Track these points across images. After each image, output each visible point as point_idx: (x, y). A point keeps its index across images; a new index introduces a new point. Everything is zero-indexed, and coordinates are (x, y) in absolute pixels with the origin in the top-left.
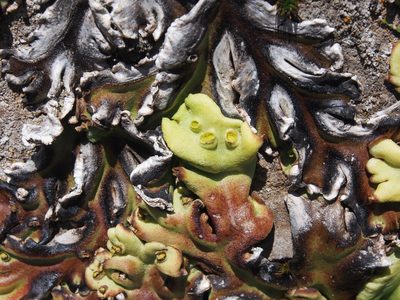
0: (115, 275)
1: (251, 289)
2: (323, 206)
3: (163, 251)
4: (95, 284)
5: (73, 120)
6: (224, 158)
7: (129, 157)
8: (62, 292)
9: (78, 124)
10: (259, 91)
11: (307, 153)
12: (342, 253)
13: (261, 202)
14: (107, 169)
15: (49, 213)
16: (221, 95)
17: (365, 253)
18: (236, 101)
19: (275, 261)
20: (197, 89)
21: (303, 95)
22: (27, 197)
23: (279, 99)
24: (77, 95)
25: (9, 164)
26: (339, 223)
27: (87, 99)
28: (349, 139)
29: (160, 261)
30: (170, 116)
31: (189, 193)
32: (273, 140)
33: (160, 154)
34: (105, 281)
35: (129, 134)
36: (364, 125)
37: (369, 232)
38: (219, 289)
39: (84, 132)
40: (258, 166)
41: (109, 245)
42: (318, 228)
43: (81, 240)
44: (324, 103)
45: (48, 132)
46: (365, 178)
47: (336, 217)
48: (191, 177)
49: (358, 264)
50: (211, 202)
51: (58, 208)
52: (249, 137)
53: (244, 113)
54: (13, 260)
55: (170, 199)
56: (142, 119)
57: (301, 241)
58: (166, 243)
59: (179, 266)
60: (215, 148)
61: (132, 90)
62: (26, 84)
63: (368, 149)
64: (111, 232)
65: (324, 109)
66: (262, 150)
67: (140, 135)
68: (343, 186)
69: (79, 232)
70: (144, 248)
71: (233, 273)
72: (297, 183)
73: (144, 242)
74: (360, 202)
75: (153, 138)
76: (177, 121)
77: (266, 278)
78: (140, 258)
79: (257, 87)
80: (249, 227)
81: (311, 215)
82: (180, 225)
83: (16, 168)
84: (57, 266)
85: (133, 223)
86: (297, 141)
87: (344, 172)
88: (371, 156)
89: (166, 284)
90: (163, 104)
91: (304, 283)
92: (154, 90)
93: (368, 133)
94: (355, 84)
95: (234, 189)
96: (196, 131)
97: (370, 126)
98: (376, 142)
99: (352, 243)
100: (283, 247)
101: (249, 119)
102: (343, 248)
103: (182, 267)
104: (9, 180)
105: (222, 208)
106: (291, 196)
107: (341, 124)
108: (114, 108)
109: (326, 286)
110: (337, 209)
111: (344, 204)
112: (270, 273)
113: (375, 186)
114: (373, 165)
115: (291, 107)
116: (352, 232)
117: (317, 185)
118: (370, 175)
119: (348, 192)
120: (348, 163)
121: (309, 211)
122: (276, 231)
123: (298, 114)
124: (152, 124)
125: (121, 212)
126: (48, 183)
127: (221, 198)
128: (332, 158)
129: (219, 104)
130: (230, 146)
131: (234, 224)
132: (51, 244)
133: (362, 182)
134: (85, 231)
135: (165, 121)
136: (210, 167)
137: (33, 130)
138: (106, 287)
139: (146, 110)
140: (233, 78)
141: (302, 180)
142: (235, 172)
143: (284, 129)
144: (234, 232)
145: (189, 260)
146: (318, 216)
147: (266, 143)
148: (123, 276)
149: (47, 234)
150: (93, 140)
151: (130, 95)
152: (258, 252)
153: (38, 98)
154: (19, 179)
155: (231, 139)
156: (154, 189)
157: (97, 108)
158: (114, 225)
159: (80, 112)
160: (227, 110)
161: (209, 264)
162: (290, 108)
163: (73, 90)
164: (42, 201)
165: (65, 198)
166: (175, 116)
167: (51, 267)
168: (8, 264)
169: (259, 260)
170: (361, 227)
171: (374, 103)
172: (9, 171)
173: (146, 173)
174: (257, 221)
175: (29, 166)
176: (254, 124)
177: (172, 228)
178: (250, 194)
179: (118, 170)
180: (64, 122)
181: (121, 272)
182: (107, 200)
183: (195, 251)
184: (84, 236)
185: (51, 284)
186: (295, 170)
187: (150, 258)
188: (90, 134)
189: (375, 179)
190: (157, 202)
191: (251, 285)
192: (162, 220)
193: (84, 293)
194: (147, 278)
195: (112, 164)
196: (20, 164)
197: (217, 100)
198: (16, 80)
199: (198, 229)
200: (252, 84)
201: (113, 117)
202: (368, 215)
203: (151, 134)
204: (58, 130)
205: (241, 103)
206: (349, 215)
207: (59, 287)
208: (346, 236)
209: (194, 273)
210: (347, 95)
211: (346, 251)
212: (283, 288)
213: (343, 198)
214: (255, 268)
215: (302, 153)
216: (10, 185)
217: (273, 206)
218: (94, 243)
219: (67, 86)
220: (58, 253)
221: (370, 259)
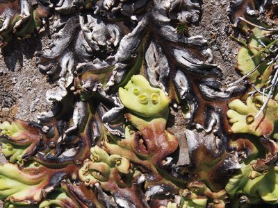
0: (94, 173)
1: (168, 182)
2: (205, 136)
3: (120, 159)
4: (84, 178)
5: (73, 88)
6: (151, 109)
7: (102, 109)
8: (66, 183)
9: (75, 90)
10: (169, 73)
11: (195, 107)
12: (215, 161)
13: (172, 134)
14: (90, 115)
15: (60, 139)
16: (150, 75)
17: (227, 161)
18: (158, 79)
19: (180, 166)
20: (137, 73)
21: (192, 75)
22: (48, 131)
23: (180, 78)
24: (75, 76)
25: (39, 113)
26: (213, 145)
27: (80, 77)
28: (217, 99)
29: (118, 165)
30: (123, 87)
31: (134, 128)
32: (178, 100)
33: (117, 106)
34: (89, 176)
35: (102, 96)
36: (225, 92)
37: (229, 150)
38: (150, 181)
39: (78, 94)
40: (170, 114)
41: (91, 157)
42: (202, 148)
43: (77, 154)
44: (204, 80)
45: (60, 95)
46: (227, 120)
47: (212, 141)
48: (134, 119)
49: (223, 167)
50: (145, 133)
51: (65, 136)
52: (164, 97)
53: (161, 85)
54: (41, 166)
55: (123, 131)
56: (108, 88)
57: (193, 154)
58: (121, 155)
59: (128, 167)
60: (146, 104)
61: (103, 73)
62: (49, 70)
63: (228, 105)
64: (93, 149)
65: (204, 83)
66: (171, 105)
67: (108, 97)
68: (215, 125)
69: (75, 150)
70: (109, 158)
71: (157, 172)
72: (190, 123)
73: (110, 155)
74: (224, 133)
75: (114, 98)
76: (127, 89)
77: (175, 175)
78: (108, 164)
79: (168, 71)
80: (165, 145)
81: (198, 141)
82: (128, 145)
83: (43, 115)
84: (64, 169)
85: (104, 145)
86: (190, 100)
87: (215, 117)
88: (229, 109)
89: (121, 179)
90: (119, 80)
91: (196, 179)
92: (114, 72)
93: (227, 96)
94: (219, 69)
95: (157, 126)
96: (137, 94)
97: (228, 92)
98: (231, 101)
99: (220, 155)
100: (184, 159)
101: (164, 88)
102: (215, 158)
103: (130, 168)
104: (39, 122)
105: (151, 136)
106: (188, 130)
107: (213, 91)
108: (94, 82)
109: (209, 181)
110: (212, 137)
111: (216, 134)
112: (177, 173)
113: (231, 124)
114: (230, 113)
115: (186, 82)
116: (220, 149)
117: (201, 124)
118: (229, 119)
119: (217, 128)
120: (217, 112)
121: (197, 138)
122: (181, 150)
123: (190, 85)
124: (113, 91)
125: (98, 139)
126: (60, 123)
127: (150, 131)
128: (209, 109)
129: (149, 81)
130: (154, 103)
131: (157, 144)
132: (61, 157)
133: (225, 122)
134: (79, 149)
135: (120, 89)
136: (144, 114)
137: (52, 94)
138: (89, 180)
139: (110, 83)
140: (156, 66)
141: (193, 121)
142: (158, 117)
143: (182, 93)
144: (156, 149)
145: (134, 165)
146: (202, 141)
147: (173, 101)
148: (98, 173)
149: (58, 150)
150: (83, 100)
151: (103, 76)
152: (170, 160)
153: (55, 77)
154: (44, 121)
155: (155, 99)
156: (114, 126)
157: (85, 82)
158: (94, 146)
159: (76, 84)
160: (153, 84)
161: (144, 167)
162: (185, 82)
163: (73, 73)
164: (56, 133)
165: (68, 131)
166: (126, 87)
167: (61, 170)
168: (37, 168)
169: (170, 164)
170: (225, 147)
171: (230, 80)
172: (39, 117)
173: (110, 117)
174: (169, 143)
175: (50, 114)
176: (167, 90)
177: (124, 147)
178: (166, 129)
179: (96, 116)
180: (68, 89)
181: (97, 171)
182: (90, 132)
183: (137, 160)
184: (78, 152)
185: (60, 179)
186: (188, 115)
187: (113, 164)
188: (81, 96)
189: (231, 121)
190: (116, 132)
191: (168, 179)
192: (119, 142)
193: (78, 184)
194: (112, 176)
195: (93, 113)
196: (45, 113)
197: (148, 78)
198: (44, 68)
199: (138, 147)
200: (166, 70)
201: (93, 87)
202: (228, 140)
203: (113, 96)
204: (65, 93)
205: (160, 80)
206: (218, 140)
207: (65, 180)
208: (217, 152)
209: (137, 173)
210: (216, 76)
211: (217, 160)
212: (185, 182)
213: (215, 131)
214: (169, 169)
215: (192, 107)
216: (40, 124)
217: (179, 136)
218: (83, 156)
219: (70, 72)
220: (64, 161)
221: (230, 164)
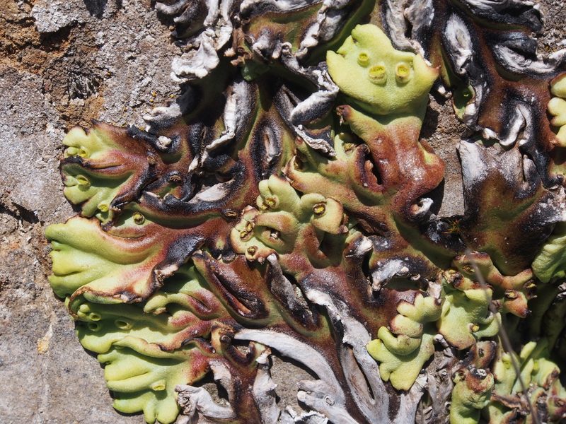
0: (266, 234)
1: (417, 253)
2: (499, 154)
3: (323, 204)
4: (243, 246)
5: (230, 52)
6: (393, 96)
7: (285, 99)
8: (203, 257)
9: (234, 57)
10: (433, 21)
11: (484, 93)
12: (520, 206)
13: (431, 151)
14: (260, 113)
15: (194, 164)
16: (392, 25)
17: (544, 205)
18: (408, 34)
19: (443, 219)
20: (365, 20)
21: (482, 26)
22: (169, 146)
23: (455, 30)
24: (236, 25)
25: (149, 110)
26: (518, 172)
27: (246, 30)
28: (529, 76)
29: (319, 215)
30: (335, 49)
31: (353, 137)
32: (447, 78)
33: (324, 88)
34: (253, 242)
35: (290, 71)
36: (546, 61)
37: (549, 183)
38: (382, 251)
39: (240, 66)
40: (429, 109)
41: (259, 202)
42: (495, 179)
43: (228, 196)
44: (504, 36)
45: (202, 64)
46: (546, 122)
47: (513, 164)
48: (358, 118)
49: (535, 219)
50: (378, 146)
51: (204, 157)
52: (423, 71)
53: (416, 44)
54: (148, 222)
55: (332, 143)
56: (305, 51)
57: (474, 195)
58: (325, 194)
59: (339, 221)
60: (383, 85)
61: (294, 21)
62: (178, 14)
63: (550, 88)
64: (263, 185)
65: (503, 41)
66: (433, 90)
67: (302, 71)
68: (522, 130)
69: (226, 187)
70: (299, 202)
71: (398, 232)
72: (473, 125)
73: (300, 194)
74: (540, 148)
75: (317, 72)
76: (343, 55)
77: (434, 237)
78: (295, 214)
79: (432, 16)
80: (418, 174)
81: (486, 163)
82: (342, 173)
83: (157, 114)
84: (198, 228)
85: (288, 174)
86: (474, 78)
87: (523, 114)
88: (553, 96)
89: (321, 248)
90: (330, 33)
91: (475, 247)
92: (320, 17)
93: (550, 70)
94: (537, 13)
95: (402, 133)
96: (364, 64)
97: (552, 62)
98: (559, 79)
99: (531, 194)
100: (453, 203)
101: (422, 51)
102: (521, 200)
103: (342, 223)
104: (148, 128)
105: (390, 154)
106: (463, 142)
107: (521, 59)
108: (275, 38)
109: (499, 251)
110: (515, 156)
111: (523, 150)
112: (439, 233)
113: (556, 129)
114: (555, 105)
115: (468, 38)
116: (531, 180)
117: (493, 130)
118: (551, 117)
119: (527, 135)
120: (528, 104)
121: (485, 159)
122: (446, 185)
123: (475, 46)
124: (315, 57)
125: (276, 161)
126: (194, 130)
127: (388, 142)
128: (512, 97)
129: (390, 37)
130: (401, 82)
131: (403, 170)
132: (193, 201)
133: (543, 122)
134: (233, 184)
135: (330, 54)
136: (377, 106)
137: (184, 64)
138: (256, 248)
139: (309, 41)
140: (406, 6)
141: (477, 123)
142: (404, 114)
143: (461, 61)
144: (401, 180)
145: (351, 216)
146: (494, 165)
147: (439, 81)
148: (275, 235)
149: (188, 188)
150: (248, 78)
151: (292, 26)
152: (427, 203)
153: (190, 30)
154: (158, 127)
155: (402, 74)
156: (315, 132)
157: (256, 39)
158: (267, 177)
159: (238, 43)
160: (398, 43)
161: (372, 221)
162: (467, 40)
163: (232, 19)
164: (185, 151)
165: (214, 144)
166: (341, 50)
167: (192, 230)
168: (140, 227)
169: (427, 215)
170: (540, 177)
171: (556, 36)
172: (148, 118)
173: (308, 111)
174: (427, 168)
175: (174, 111)
176: (427, 57)
177: (333, 177)
178: (419, 140)
179: (272, 115)
180: (220, 53)
181: (273, 230)
182: (258, 149)
183: (357, 205)
184: (232, 191)
185: (190, 249)
186: (471, 109)
187: (307, 214)
188: (246, 70)
189: (557, 121)
190: (320, 144)
191: (417, 248)
192: (323, 167)
193: (229, 259)
194: (300, 241)
195: (266, 108)
196: (162, 109)
197: (387, 31)
198: (167, 9)
199: (362, 177)
200: (426, 14)
201: (273, 48)
202: (548, 164)
203: (313, 69)
204: (213, 62)
205: (413, 34)
206: (528, 163)
207: (200, 252)
208: (525, 186)
209: (353, 234)
210: (529, 27)
211: (524, 203)
212: (452, 253)
213: (522, 142)
214: (423, 224)
215: (479, 92)
216: (150, 133)
217: (444, 156)
218: (241, 200)
219: (226, 17)
220: (201, 211)
221: (550, 212)
